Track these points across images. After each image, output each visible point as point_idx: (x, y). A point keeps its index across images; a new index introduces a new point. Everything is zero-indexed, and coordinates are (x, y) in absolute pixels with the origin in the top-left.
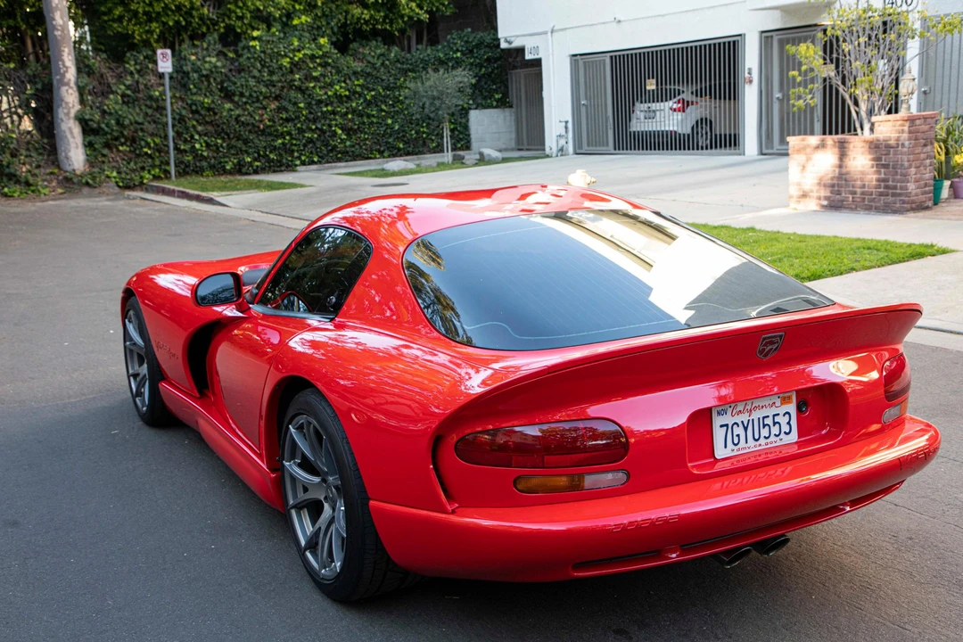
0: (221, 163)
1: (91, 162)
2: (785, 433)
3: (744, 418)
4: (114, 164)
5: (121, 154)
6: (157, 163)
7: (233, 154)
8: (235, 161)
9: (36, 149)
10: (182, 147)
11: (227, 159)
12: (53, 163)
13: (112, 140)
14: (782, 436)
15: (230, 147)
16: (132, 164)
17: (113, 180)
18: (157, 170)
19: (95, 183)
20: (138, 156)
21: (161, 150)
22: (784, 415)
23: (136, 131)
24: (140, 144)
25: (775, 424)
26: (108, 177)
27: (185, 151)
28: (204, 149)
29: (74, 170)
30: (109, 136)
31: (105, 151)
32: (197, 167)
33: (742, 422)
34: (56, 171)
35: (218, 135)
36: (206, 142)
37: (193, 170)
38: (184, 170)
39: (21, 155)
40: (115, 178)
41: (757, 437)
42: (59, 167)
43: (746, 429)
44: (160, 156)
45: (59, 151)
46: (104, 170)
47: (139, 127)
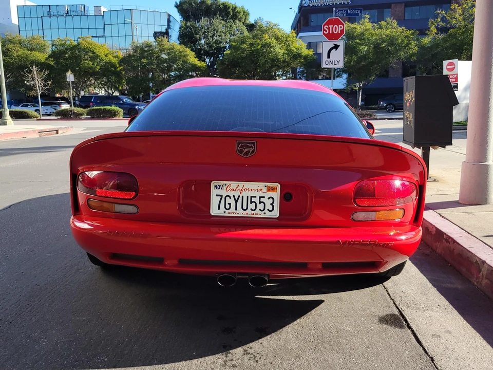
3: (237, 194)
14: (266, 211)
22: (269, 199)
25: (260, 203)
33: (234, 196)
43: (236, 201)
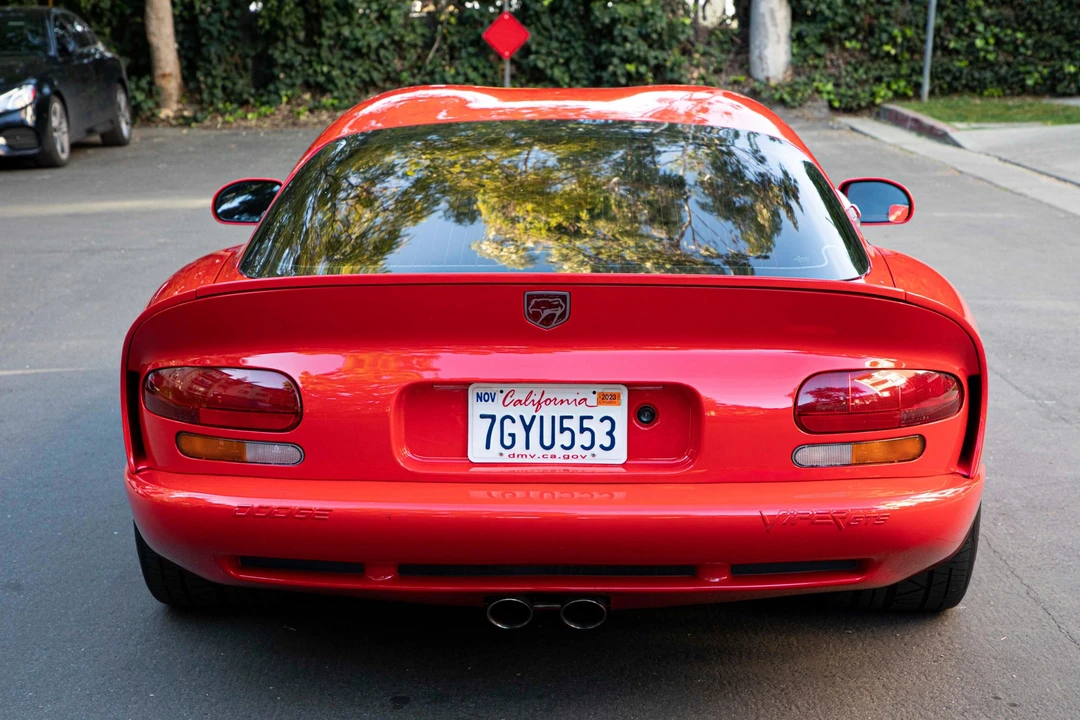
0: (1018, 73)
1: (797, 66)
2: (602, 447)
3: (528, 412)
4: (833, 71)
5: (846, 54)
6: (905, 70)
7: (1044, 59)
8: (1045, 71)
9: (721, 43)
10: (952, 45)
11: (1030, 68)
12: (742, 66)
13: (835, 30)
14: (596, 449)
15: (1038, 46)
16: (861, 71)
17: (825, 96)
18: (902, 84)
19: (794, 100)
20: (875, 58)
21: (914, 49)
22: (602, 420)
23: (877, 17)
24: (880, 39)
25: (583, 430)
26: (818, 91)
27: (956, 52)
28: (991, 48)
29: (768, 79)
30: (830, 25)
31: (822, 49)
32: (973, 79)
33: (522, 417)
34: (742, 78)
35: (1020, 24)
36: (995, 36)
37: (966, 86)
38: (950, 85)
39: (697, 51)
40: (829, 93)
41: (547, 442)
42: (748, 73)
43: (528, 428)
44: (912, 59)
45: (752, 46)
46: (814, 80)
47: (882, 9)
